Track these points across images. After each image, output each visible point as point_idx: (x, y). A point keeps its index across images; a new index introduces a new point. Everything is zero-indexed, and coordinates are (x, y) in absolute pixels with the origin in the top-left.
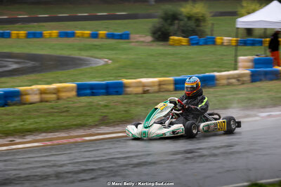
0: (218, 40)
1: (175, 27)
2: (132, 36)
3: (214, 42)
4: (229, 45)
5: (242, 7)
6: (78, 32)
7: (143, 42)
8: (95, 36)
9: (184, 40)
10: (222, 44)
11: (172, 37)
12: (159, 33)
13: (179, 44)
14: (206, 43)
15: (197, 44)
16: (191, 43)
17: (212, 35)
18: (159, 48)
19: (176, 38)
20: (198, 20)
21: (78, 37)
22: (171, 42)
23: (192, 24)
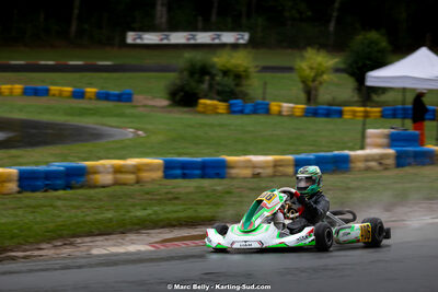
0: (274, 107)
1: (205, 86)
2: (135, 97)
3: (267, 111)
4: (291, 116)
5: (303, 58)
6: (54, 89)
7: (154, 106)
8: (78, 95)
9: (222, 106)
10: (280, 114)
11: (202, 101)
12: (182, 94)
13: (215, 111)
14: (255, 112)
15: (241, 112)
16: (231, 111)
17: (264, 99)
18: (182, 117)
19: (208, 102)
20: (239, 77)
21: (54, 95)
22: (200, 108)
23: (229, 81)
